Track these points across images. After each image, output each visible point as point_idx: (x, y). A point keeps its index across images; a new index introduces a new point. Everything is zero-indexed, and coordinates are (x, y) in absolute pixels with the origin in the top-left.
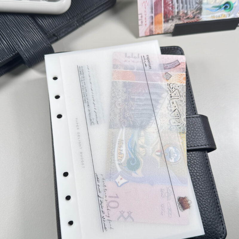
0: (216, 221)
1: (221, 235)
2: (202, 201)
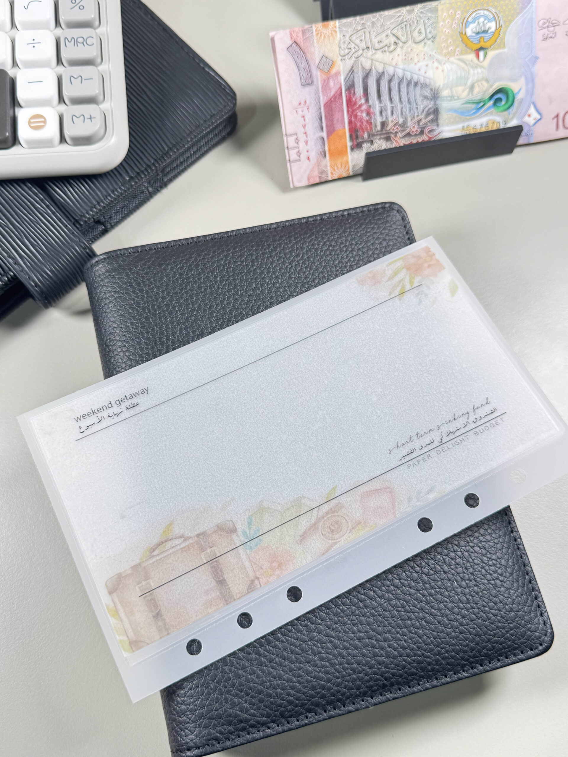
0: (525, 609)
1: (541, 639)
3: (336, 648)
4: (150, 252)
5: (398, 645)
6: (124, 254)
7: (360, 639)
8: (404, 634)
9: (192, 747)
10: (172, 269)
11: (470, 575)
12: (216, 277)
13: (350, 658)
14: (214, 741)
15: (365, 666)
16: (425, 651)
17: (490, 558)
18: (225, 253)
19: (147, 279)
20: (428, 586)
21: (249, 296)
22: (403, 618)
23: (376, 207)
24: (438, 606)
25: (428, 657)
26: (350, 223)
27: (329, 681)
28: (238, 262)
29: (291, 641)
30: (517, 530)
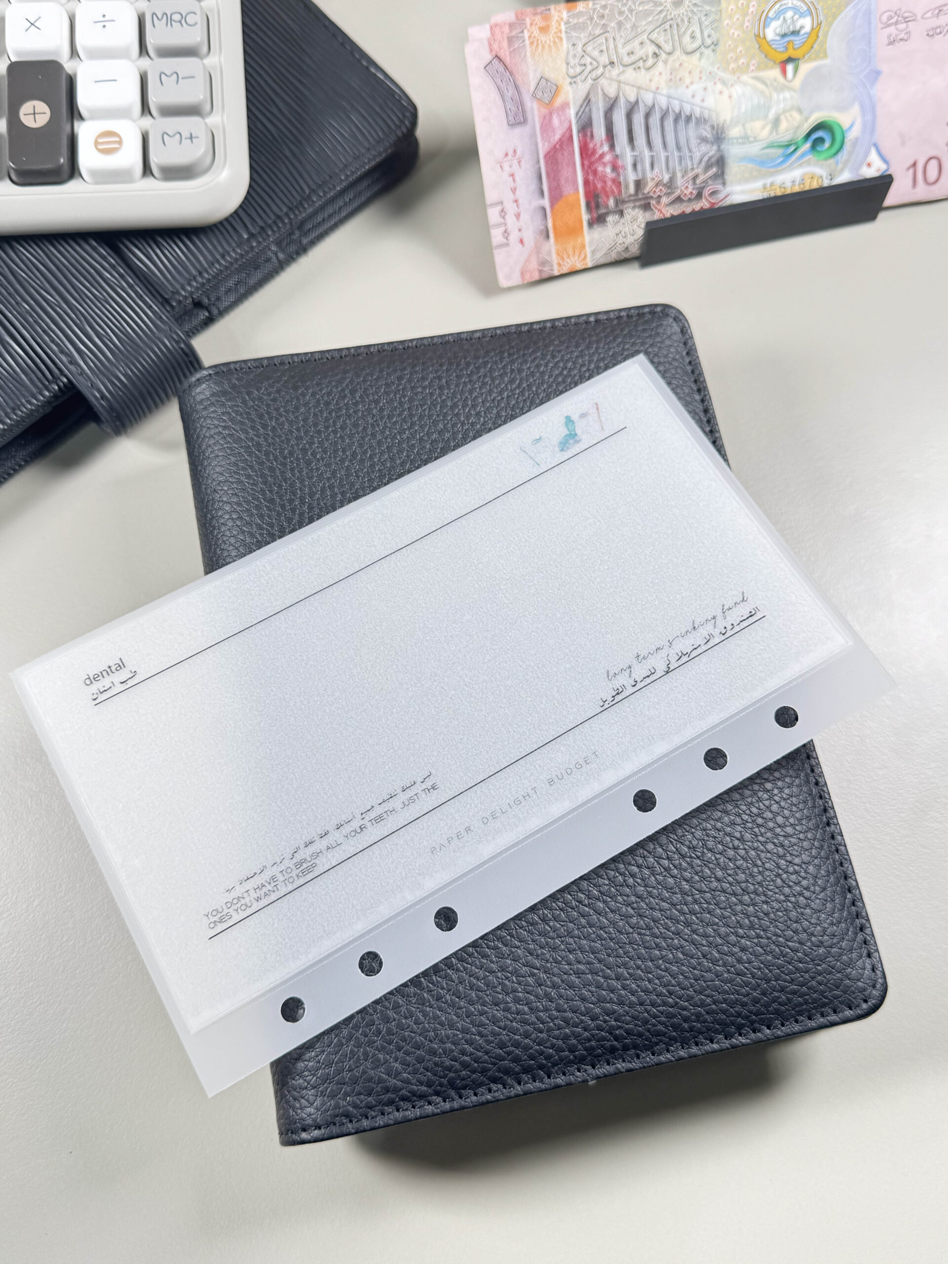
0: (844, 944)
1: (866, 993)
2: (786, 872)
3: (539, 986)
4: (281, 367)
5: (638, 986)
6: (241, 369)
7: (578, 973)
8: (649, 969)
9: (310, 1126)
10: (313, 395)
11: (757, 886)
12: (381, 410)
13: (561, 1002)
14: (344, 1118)
15: (584, 1016)
16: (680, 999)
17: (790, 862)
18: (398, 373)
19: (277, 410)
20: (690, 898)
21: (432, 442)
22: (648, 945)
23: (641, 311)
24: (704, 931)
25: (685, 1009)
26: (597, 335)
27: (527, 1035)
28: (417, 387)
29: (471, 971)
30: (836, 822)
